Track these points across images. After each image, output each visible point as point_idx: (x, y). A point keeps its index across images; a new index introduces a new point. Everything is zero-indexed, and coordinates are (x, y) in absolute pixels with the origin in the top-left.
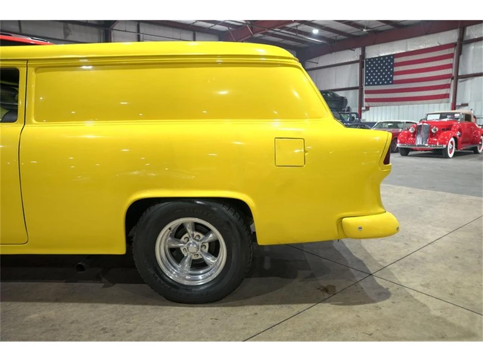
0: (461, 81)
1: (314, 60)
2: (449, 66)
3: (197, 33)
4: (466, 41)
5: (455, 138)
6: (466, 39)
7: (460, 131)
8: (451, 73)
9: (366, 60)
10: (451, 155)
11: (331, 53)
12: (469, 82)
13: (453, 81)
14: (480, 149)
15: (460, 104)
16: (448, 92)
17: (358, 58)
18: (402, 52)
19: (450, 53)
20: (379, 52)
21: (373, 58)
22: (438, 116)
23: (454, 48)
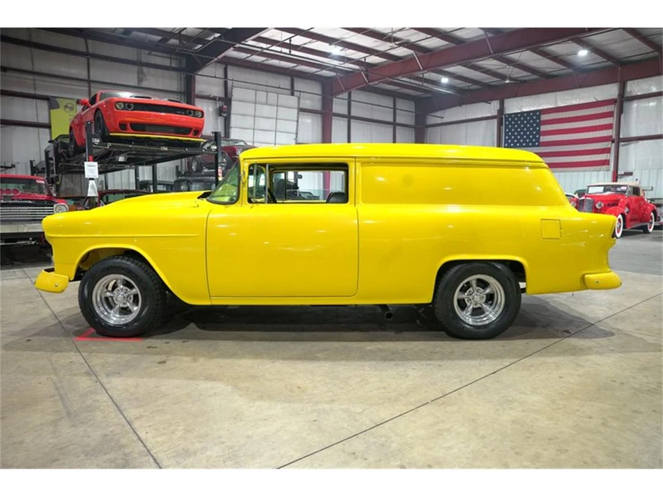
0: (623, 145)
1: (438, 114)
2: (609, 127)
3: (295, 79)
4: (628, 97)
5: (623, 215)
6: (627, 95)
7: (629, 207)
8: (611, 134)
9: (505, 115)
10: (619, 235)
11: (460, 106)
12: (633, 146)
13: (613, 144)
14: (650, 228)
15: (623, 173)
16: (608, 158)
17: (495, 113)
18: (551, 107)
19: (609, 110)
20: (522, 107)
21: (514, 114)
22: (602, 189)
23: (613, 106)
